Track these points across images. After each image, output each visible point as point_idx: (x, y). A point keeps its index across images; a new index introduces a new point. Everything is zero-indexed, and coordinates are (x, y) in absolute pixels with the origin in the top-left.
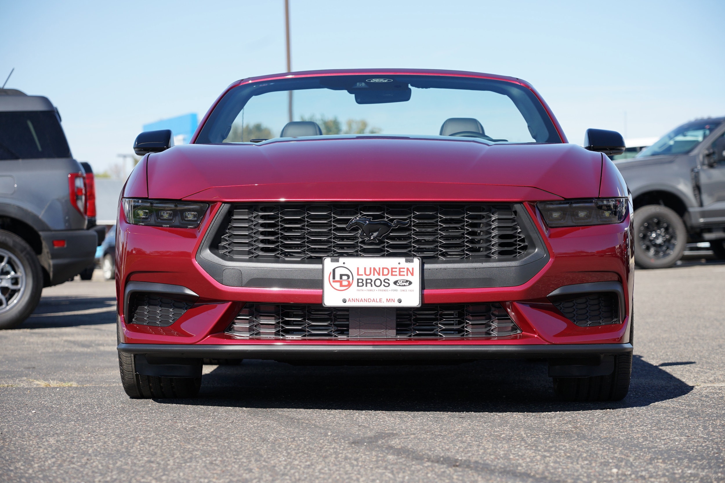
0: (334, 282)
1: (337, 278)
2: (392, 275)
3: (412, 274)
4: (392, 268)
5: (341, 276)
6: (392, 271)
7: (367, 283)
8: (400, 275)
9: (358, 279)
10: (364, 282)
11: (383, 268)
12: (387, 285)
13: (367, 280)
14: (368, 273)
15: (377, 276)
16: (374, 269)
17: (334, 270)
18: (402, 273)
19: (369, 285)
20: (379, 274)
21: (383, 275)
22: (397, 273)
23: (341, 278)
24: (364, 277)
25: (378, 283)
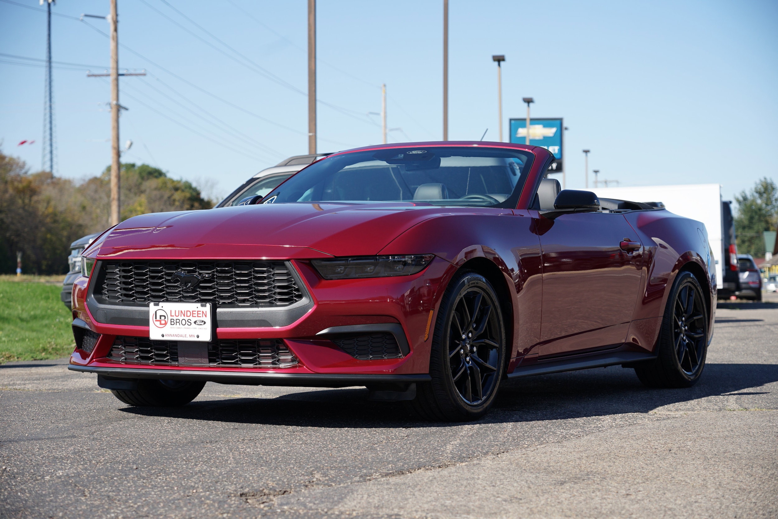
0: (156, 321)
1: (158, 318)
2: (193, 316)
3: (206, 316)
4: (193, 311)
5: (161, 316)
6: (193, 314)
7: (176, 322)
8: (198, 316)
9: (171, 319)
10: (175, 322)
11: (187, 311)
12: (189, 324)
13: (176, 319)
14: (177, 315)
15: (183, 317)
16: (181, 312)
17: (156, 312)
18: (199, 315)
19: (178, 324)
20: (184, 316)
21: (187, 316)
22: (196, 315)
23: (160, 318)
24: (175, 318)
25: (184, 322)
